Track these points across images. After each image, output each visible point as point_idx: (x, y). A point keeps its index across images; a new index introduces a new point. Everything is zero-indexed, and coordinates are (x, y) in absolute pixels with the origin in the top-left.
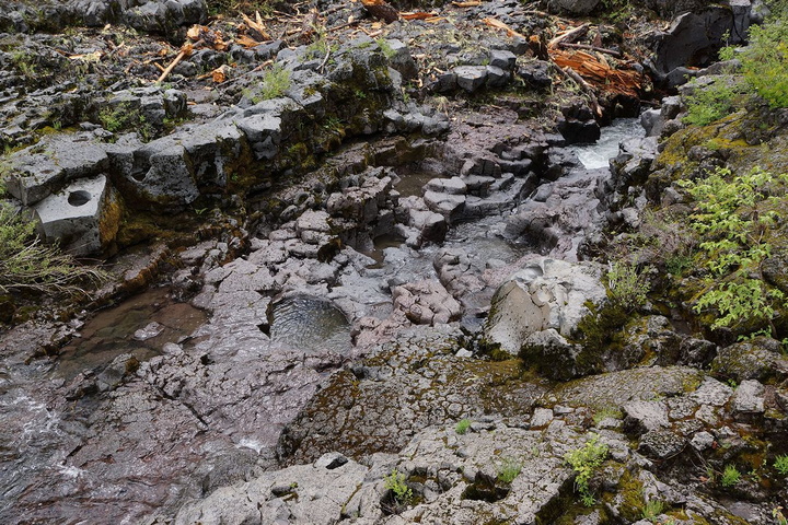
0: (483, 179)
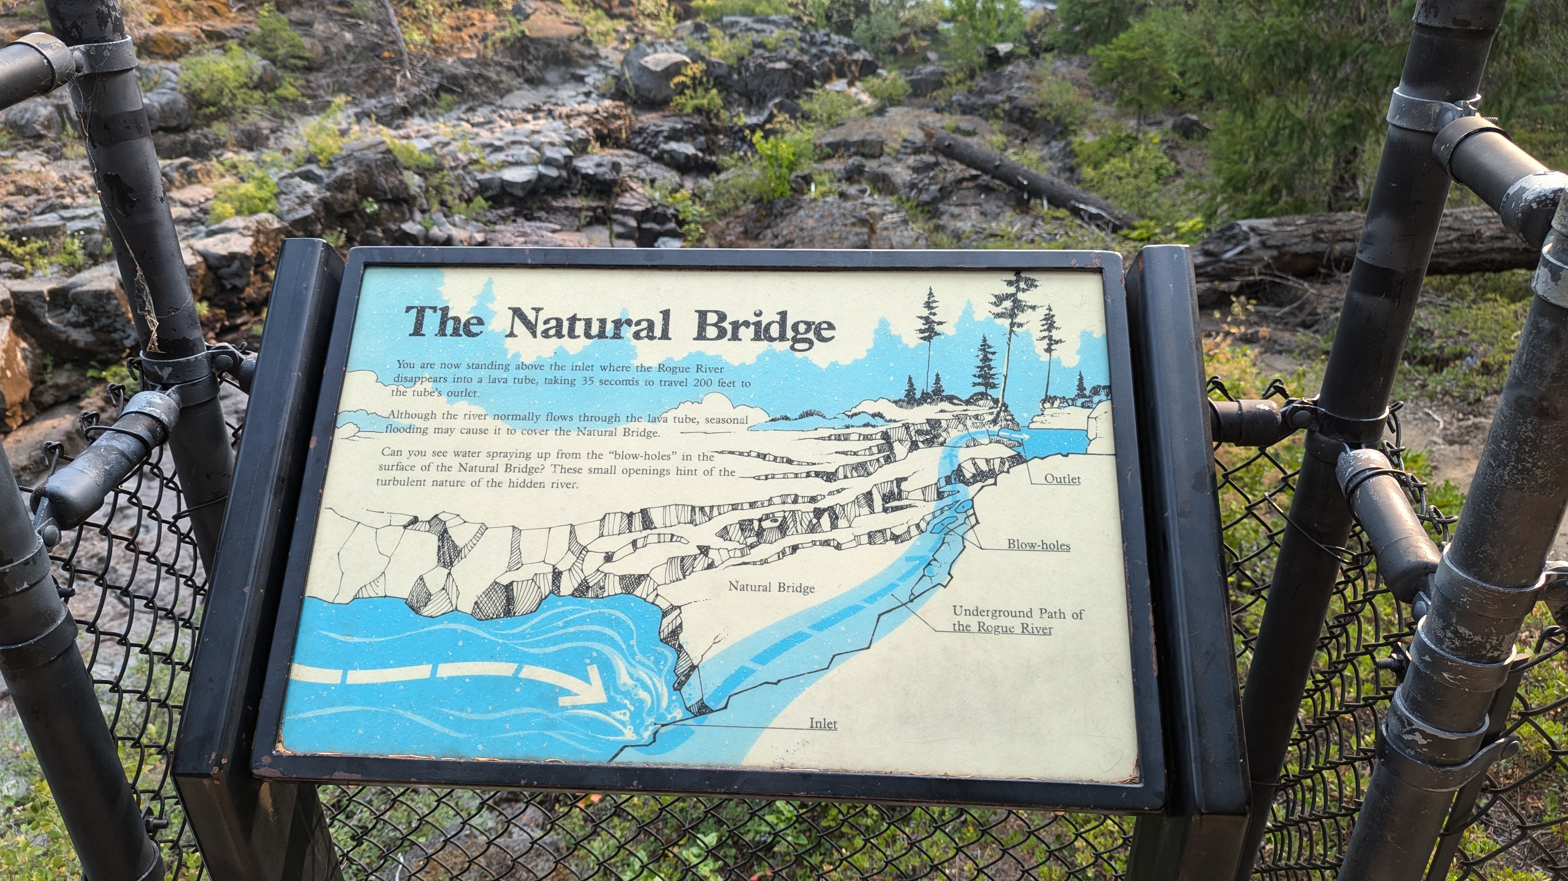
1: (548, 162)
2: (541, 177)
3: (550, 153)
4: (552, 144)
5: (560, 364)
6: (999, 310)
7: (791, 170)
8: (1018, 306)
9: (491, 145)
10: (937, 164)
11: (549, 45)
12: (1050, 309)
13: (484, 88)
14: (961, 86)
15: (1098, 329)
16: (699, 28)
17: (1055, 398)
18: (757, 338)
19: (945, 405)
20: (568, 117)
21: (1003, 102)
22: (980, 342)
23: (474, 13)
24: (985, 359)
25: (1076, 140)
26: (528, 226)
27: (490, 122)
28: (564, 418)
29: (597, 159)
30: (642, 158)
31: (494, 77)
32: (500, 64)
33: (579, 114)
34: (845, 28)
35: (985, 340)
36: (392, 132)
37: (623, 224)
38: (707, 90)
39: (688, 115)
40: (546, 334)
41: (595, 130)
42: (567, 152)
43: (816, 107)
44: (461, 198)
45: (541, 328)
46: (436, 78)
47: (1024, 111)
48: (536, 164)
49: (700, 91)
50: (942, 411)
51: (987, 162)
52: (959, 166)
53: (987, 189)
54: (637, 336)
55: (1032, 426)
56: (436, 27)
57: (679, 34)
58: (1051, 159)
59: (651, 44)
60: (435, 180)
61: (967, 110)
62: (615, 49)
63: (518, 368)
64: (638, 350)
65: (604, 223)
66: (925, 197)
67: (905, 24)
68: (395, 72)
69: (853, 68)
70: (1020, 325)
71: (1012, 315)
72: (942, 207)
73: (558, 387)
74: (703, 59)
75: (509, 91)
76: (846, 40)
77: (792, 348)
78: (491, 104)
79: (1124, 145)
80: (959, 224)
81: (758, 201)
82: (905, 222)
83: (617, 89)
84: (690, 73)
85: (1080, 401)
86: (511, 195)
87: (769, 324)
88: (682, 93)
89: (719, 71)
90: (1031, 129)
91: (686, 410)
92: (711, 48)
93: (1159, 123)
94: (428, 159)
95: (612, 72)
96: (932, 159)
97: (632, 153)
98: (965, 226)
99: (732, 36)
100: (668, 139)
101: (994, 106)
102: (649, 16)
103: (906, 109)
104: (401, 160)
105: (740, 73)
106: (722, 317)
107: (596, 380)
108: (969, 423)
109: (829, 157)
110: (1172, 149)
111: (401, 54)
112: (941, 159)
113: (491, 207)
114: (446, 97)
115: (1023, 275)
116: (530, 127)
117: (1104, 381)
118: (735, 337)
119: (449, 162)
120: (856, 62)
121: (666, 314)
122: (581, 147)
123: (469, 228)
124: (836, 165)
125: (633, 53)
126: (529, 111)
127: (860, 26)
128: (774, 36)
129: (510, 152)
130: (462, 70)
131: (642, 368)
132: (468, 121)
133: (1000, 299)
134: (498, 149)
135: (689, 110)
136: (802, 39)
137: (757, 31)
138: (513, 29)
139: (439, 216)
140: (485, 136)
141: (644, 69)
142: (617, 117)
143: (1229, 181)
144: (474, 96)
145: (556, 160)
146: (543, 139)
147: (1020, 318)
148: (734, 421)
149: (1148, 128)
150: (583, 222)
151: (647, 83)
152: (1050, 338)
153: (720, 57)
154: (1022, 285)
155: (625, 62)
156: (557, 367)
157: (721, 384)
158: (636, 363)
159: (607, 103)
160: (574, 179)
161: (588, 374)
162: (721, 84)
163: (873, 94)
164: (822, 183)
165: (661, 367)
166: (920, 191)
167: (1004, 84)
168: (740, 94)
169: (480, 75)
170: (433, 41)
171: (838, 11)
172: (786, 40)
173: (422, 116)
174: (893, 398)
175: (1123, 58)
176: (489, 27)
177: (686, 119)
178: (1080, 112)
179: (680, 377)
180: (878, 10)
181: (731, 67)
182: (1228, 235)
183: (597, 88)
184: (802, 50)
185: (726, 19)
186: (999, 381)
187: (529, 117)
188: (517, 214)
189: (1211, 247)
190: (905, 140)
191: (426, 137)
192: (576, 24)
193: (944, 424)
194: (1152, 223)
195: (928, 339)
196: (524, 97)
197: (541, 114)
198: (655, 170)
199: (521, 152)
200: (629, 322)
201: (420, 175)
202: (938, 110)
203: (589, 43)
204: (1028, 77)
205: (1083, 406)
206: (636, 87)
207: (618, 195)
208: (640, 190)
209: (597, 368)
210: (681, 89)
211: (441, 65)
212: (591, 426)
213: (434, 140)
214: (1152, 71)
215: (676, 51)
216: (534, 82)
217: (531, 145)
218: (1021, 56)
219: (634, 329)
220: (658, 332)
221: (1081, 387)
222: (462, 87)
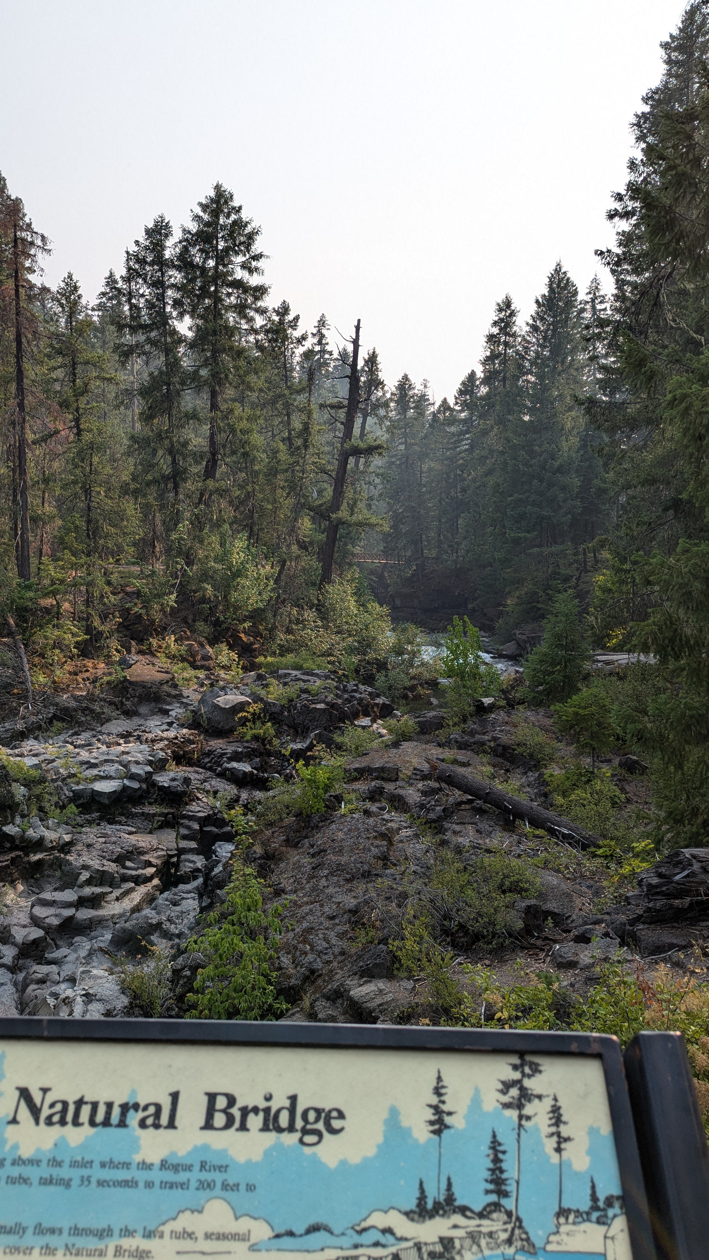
0: (98, 890)
1: (133, 777)
2: (125, 788)
3: (135, 769)
4: (137, 763)
5: (59, 1158)
6: (506, 1099)
7: (326, 792)
8: (525, 1096)
9: (88, 762)
10: (440, 789)
11: (144, 687)
12: (555, 1099)
13: (88, 718)
14: (457, 728)
15: (605, 1127)
16: (260, 677)
17: (569, 1211)
18: (265, 1128)
19: (458, 1219)
20: (153, 741)
21: (489, 741)
22: (489, 1139)
23: (89, 663)
24: (496, 1160)
25: (547, 772)
26: (109, 829)
27: (90, 745)
28: (52, 1231)
29: (172, 775)
30: (209, 774)
31: (98, 710)
32: (104, 700)
33: (162, 739)
34: (369, 680)
35: (494, 1136)
36: (10, 751)
37: (188, 828)
38: (263, 723)
39: (247, 741)
40: (49, 1122)
41: (173, 752)
42: (149, 769)
43: (347, 740)
44: (56, 805)
45: (45, 1112)
46: (52, 710)
47: (505, 748)
48: (122, 779)
49: (258, 723)
50: (455, 1226)
51: (479, 789)
52: (457, 792)
53: (480, 811)
54: (143, 1124)
55: (549, 1248)
56: (58, 672)
57: (245, 682)
58: (528, 786)
59: (223, 688)
60: (37, 790)
61: (463, 746)
62: (195, 690)
63: (14, 1163)
64: (142, 1142)
65: (173, 827)
66: (432, 816)
67: (413, 678)
68: (20, 705)
69: (375, 709)
70: (528, 1118)
71: (520, 1107)
72: (446, 825)
73: (52, 1189)
74: (261, 700)
75: (108, 720)
76: (370, 689)
77: (301, 1141)
78: (93, 730)
79: (584, 779)
80: (460, 840)
81: (298, 815)
82: (416, 836)
83: (194, 721)
84: (251, 710)
85: (595, 1215)
86: (99, 803)
87: (278, 1111)
88: (244, 725)
89: (273, 710)
90: (512, 762)
91: (185, 1221)
92: (268, 693)
93: (609, 761)
94: (34, 773)
95: (191, 708)
96: (436, 785)
97: (201, 770)
98: (464, 841)
99: (285, 684)
100: (231, 759)
101: (483, 744)
102: (223, 667)
103: (416, 743)
104: (12, 774)
105: (289, 711)
106: (232, 1100)
107: (94, 1180)
108: (483, 1242)
109: (356, 779)
110: (621, 782)
111: (28, 692)
112: (444, 785)
113: (81, 813)
114: (58, 724)
115: (528, 1058)
116: (121, 748)
117: (616, 1190)
118: (243, 1127)
119: (51, 776)
120: (377, 705)
121: (175, 1096)
122: (160, 765)
123: (60, 830)
124: (362, 786)
125: (208, 693)
126: (122, 736)
127: (380, 678)
128: (317, 684)
129: (103, 768)
130: (73, 704)
131: (145, 1166)
132: (72, 744)
133: (507, 1086)
134: (94, 766)
135: (248, 737)
136: (337, 688)
137: (304, 681)
138: (118, 674)
139: (36, 821)
140: (84, 755)
141: (217, 707)
142: (192, 742)
143: (670, 814)
144: (80, 724)
145: (139, 775)
146: (130, 759)
147: (528, 1110)
148: (235, 1237)
149: (601, 765)
150: (155, 825)
151: (217, 717)
152: (558, 1134)
153: (275, 699)
154: (527, 1070)
155: (202, 701)
156: (56, 1163)
157: (225, 1186)
158: (137, 1158)
159: (185, 731)
160: (152, 791)
161: (85, 1172)
162: (274, 718)
163: (390, 731)
164: (350, 802)
165: (164, 1165)
166: (428, 810)
167: (489, 728)
168: (289, 727)
169: (87, 708)
170: (54, 682)
171: (364, 667)
172: (325, 688)
173: (36, 738)
174: (403, 1210)
175: (577, 714)
176: (100, 672)
177: (246, 744)
178: (548, 750)
179: (182, 1177)
180: (394, 668)
181: (283, 706)
182: (675, 860)
183: (178, 719)
184: (337, 695)
185: (281, 672)
186: (511, 1187)
187: (122, 741)
188: (101, 818)
189: (663, 870)
190: (415, 769)
191: (36, 755)
192: (167, 672)
193: (457, 1244)
194: (613, 843)
195: (438, 1132)
196: (120, 725)
197: (131, 739)
198: (218, 784)
199: (111, 769)
200: (136, 1107)
201: (25, 786)
202: (440, 745)
203: (175, 686)
204: (507, 723)
205: (599, 1222)
206: (209, 719)
207: (187, 804)
208: (205, 800)
209: (96, 1165)
210: (244, 722)
211: (57, 700)
212: (81, 1242)
213: (42, 758)
214: (599, 724)
215: (242, 694)
216: (129, 714)
217: (120, 763)
218: (500, 707)
219: (141, 1115)
220: (164, 1119)
221: (594, 1198)
222: (71, 717)
